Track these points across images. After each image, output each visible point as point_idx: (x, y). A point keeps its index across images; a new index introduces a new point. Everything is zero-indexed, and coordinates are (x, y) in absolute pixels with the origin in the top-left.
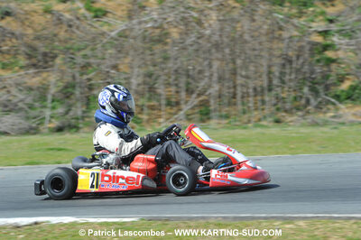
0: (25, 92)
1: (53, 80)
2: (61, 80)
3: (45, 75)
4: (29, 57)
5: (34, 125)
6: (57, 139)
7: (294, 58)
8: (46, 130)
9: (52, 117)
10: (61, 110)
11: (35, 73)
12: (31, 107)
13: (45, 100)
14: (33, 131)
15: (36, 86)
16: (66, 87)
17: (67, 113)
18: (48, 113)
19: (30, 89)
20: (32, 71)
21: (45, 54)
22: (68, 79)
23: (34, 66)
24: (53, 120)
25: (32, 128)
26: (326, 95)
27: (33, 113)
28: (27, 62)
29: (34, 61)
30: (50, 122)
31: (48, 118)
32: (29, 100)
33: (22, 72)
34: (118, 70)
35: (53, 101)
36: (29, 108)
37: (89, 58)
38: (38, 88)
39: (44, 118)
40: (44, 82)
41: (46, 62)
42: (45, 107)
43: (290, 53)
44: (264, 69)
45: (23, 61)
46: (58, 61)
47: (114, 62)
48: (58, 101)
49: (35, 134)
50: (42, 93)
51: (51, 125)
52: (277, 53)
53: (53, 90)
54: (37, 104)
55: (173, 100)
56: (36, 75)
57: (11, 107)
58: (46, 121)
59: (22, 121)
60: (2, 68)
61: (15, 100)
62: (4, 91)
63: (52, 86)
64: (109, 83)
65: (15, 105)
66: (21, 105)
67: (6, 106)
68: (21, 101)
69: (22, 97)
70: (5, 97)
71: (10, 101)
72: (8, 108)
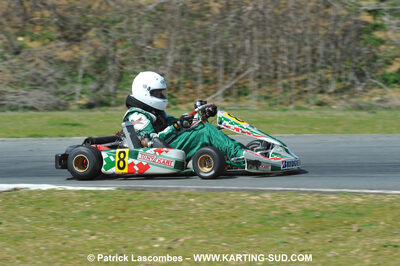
0: (55, 66)
1: (84, 53)
2: (94, 54)
3: (76, 48)
4: (62, 29)
5: (63, 101)
6: (88, 113)
7: (341, 37)
8: (75, 107)
9: (82, 93)
10: (93, 86)
11: (67, 46)
12: (61, 81)
13: (77, 75)
14: (61, 107)
15: (67, 60)
16: (98, 62)
17: (98, 90)
18: (78, 88)
19: (62, 62)
20: (63, 44)
21: (78, 27)
22: (99, 55)
23: (66, 38)
24: (84, 96)
25: (59, 103)
26: (373, 78)
27: (62, 88)
28: (59, 34)
29: (66, 32)
30: (80, 98)
31: (78, 94)
32: (59, 75)
33: (53, 45)
34: (153, 46)
35: (85, 76)
36: (59, 82)
37: (123, 32)
38: (69, 63)
39: (74, 94)
40: (76, 56)
41: (79, 35)
42: (74, 82)
43: (336, 33)
44: (308, 48)
45: (53, 31)
46: (91, 33)
47: (149, 37)
48: (90, 76)
49: (63, 110)
50: (74, 64)
51: (80, 102)
52: (322, 32)
53: (85, 65)
54: (68, 79)
55: (211, 78)
56: (67, 48)
57: (40, 81)
58: (76, 97)
59: (51, 96)
60: (32, 40)
61: (44, 74)
62: (33, 64)
63: (84, 61)
64: (144, 59)
65: (45, 80)
66: (50, 79)
67: (35, 80)
68: (51, 75)
69: (52, 71)
70: (34, 70)
71: (38, 75)
72: (37, 82)
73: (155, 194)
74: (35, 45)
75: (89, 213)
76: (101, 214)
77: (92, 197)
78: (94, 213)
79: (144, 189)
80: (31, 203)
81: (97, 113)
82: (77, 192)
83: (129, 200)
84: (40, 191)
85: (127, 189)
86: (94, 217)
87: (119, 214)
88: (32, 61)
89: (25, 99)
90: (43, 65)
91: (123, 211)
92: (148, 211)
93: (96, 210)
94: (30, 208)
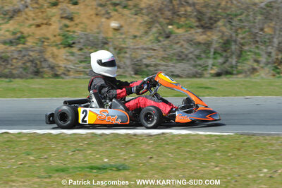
0: (194, 46)
1: (214, 37)
2: (222, 37)
3: (209, 34)
4: (199, 20)
5: (200, 71)
6: (216, 79)
8: (209, 75)
9: (213, 65)
10: (220, 60)
11: (203, 32)
12: (198, 57)
13: (209, 53)
14: (198, 76)
15: (203, 42)
16: (225, 44)
17: (224, 63)
18: (210, 62)
19: (199, 43)
20: (200, 30)
21: (211, 18)
22: (225, 38)
23: (202, 27)
24: (214, 67)
25: (197, 73)
27: (199, 62)
28: (197, 24)
29: (202, 23)
30: (212, 68)
31: (210, 66)
32: (197, 52)
33: (192, 31)
34: (264, 32)
35: (215, 53)
37: (243, 22)
38: (204, 44)
39: (207, 66)
40: (209, 39)
41: (212, 24)
42: (208, 58)
45: (193, 22)
46: (220, 23)
47: (261, 26)
48: (219, 53)
49: (200, 77)
50: (208, 45)
51: (212, 72)
53: (215, 45)
54: (203, 55)
56: (204, 33)
57: (183, 57)
58: (209, 68)
59: (191, 68)
60: (178, 28)
61: (186, 52)
62: (179, 45)
63: (214, 42)
64: (257, 42)
65: (187, 56)
66: (191, 56)
67: (180, 56)
68: (191, 53)
69: (192, 49)
70: (179, 49)
71: (182, 52)
72: (181, 58)
73: (262, 138)
74: (180, 31)
75: (215, 151)
76: (223, 152)
77: (217, 139)
78: (218, 151)
79: (254, 135)
80: (174, 143)
81: (224, 79)
82: (206, 136)
83: (243, 142)
84: (180, 135)
85: (242, 134)
86: (218, 154)
87: (236, 152)
88: (178, 43)
89: (173, 69)
90: (186, 45)
91: (239, 150)
92: (256, 150)
93: (219, 149)
94: (173, 147)
